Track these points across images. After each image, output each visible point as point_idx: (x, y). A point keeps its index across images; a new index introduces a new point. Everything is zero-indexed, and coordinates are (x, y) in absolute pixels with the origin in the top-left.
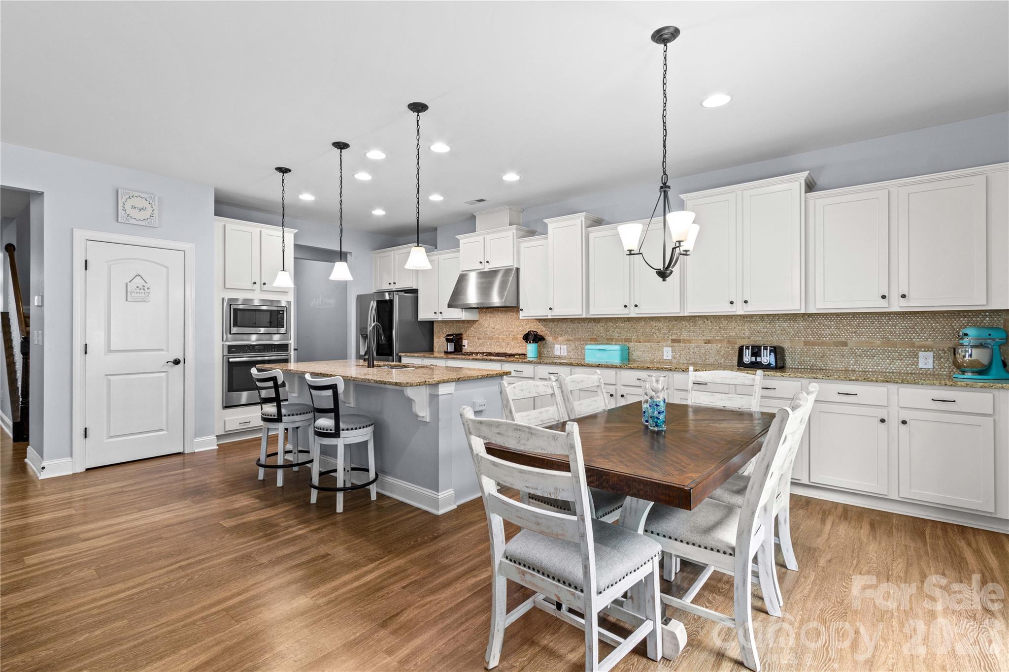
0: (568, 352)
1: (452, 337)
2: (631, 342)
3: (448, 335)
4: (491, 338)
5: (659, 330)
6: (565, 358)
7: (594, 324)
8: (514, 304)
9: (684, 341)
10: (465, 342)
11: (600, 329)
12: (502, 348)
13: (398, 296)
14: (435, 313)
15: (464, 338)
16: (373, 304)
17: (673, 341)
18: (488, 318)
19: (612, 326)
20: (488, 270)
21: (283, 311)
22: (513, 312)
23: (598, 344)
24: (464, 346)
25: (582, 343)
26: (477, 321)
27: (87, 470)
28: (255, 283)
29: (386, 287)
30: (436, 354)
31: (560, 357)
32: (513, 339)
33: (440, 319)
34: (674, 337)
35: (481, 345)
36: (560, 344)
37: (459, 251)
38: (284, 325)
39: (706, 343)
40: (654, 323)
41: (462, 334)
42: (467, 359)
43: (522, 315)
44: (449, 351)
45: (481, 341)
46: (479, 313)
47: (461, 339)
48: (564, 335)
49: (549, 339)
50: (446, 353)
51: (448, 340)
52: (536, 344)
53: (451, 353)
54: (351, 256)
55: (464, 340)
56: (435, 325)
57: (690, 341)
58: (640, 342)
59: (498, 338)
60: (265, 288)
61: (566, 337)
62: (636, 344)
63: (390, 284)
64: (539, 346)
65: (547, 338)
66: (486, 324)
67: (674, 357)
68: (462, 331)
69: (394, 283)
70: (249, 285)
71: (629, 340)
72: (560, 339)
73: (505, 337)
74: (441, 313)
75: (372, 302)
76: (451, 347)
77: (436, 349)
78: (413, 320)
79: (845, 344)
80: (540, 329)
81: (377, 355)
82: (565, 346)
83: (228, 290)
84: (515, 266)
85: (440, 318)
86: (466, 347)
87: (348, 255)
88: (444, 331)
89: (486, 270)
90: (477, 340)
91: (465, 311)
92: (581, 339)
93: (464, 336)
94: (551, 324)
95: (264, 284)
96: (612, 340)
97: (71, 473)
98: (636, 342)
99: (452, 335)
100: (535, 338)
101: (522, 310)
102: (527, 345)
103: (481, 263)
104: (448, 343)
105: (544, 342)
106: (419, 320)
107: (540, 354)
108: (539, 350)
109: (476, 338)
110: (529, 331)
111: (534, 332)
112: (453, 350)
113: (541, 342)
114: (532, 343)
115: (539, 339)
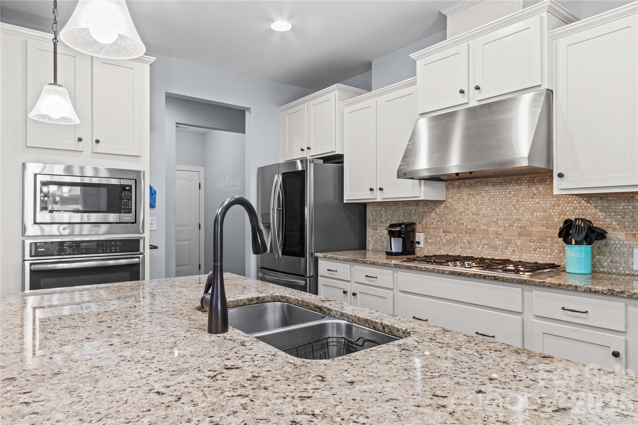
1: (398, 229)
3: (392, 226)
4: (472, 232)
8: (541, 164)
10: (420, 237)
12: (495, 248)
13: (312, 165)
14: (371, 190)
15: (417, 230)
16: (278, 179)
18: (465, 197)
20: (477, 104)
21: (130, 186)
22: (521, 184)
24: (419, 243)
26: (443, 201)
28: (80, 140)
29: (297, 155)
30: (370, 256)
32: (520, 235)
33: (379, 200)
35: (449, 242)
37: (415, 83)
38: (131, 209)
41: (414, 224)
42: (438, 272)
43: (558, 186)
44: (394, 250)
45: (450, 236)
46: (447, 188)
47: (414, 231)
50: (390, 254)
51: (392, 234)
52: (589, 247)
53: (396, 254)
54: (250, 113)
55: (417, 234)
56: (369, 210)
60: (99, 148)
63: (302, 150)
64: (593, 249)
65: (611, 234)
66: (461, 207)
68: (414, 219)
69: (308, 148)
70: (72, 144)
73: (502, 231)
74: (381, 189)
75: (276, 176)
76: (396, 245)
77: (370, 245)
78: (337, 202)
81: (282, 254)
83: (31, 149)
84: (545, 86)
85: (379, 197)
86: (422, 245)
87: (247, 113)
88: (384, 219)
89: (473, 104)
90: (442, 234)
91: (425, 185)
93: (418, 227)
94: (621, 206)
95: (97, 142)
99: (399, 225)
100: (584, 234)
101: (561, 175)
102: (568, 248)
103: (462, 92)
104: (392, 239)
105: (604, 242)
106: (345, 202)
107: (593, 266)
108: (593, 257)
109: (441, 230)
110: (573, 218)
111: (583, 220)
112: (401, 251)
113: (597, 243)
114: (577, 243)
115: (593, 236)
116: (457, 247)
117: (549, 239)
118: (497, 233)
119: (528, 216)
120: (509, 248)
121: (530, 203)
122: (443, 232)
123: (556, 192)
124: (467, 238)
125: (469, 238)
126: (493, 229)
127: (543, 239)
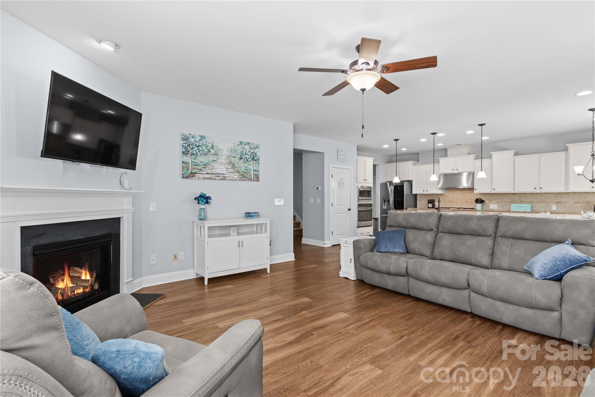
0: (498, 207)
1: (431, 201)
2: (534, 203)
3: (429, 200)
5: (549, 198)
7: (513, 195)
8: (472, 187)
9: (563, 202)
11: (516, 198)
12: (459, 205)
13: (405, 183)
14: (423, 191)
16: (392, 188)
17: (557, 202)
19: (523, 196)
20: (456, 173)
21: (370, 190)
22: (466, 190)
23: (515, 204)
24: (436, 205)
25: (506, 203)
26: (444, 194)
27: (333, 245)
30: (419, 208)
31: (493, 210)
32: (465, 202)
33: (426, 193)
34: (557, 201)
35: (445, 204)
36: (493, 204)
37: (439, 164)
38: (371, 196)
39: (575, 203)
40: (546, 195)
41: (435, 200)
43: (475, 192)
44: (429, 207)
45: (446, 203)
46: (445, 191)
47: (435, 202)
48: (496, 200)
49: (487, 202)
52: (481, 204)
53: (431, 208)
55: (435, 203)
56: (417, 195)
57: (566, 203)
58: (539, 203)
59: (457, 201)
61: (497, 200)
62: (537, 204)
64: (482, 205)
65: (485, 201)
66: (449, 195)
67: (557, 209)
68: (434, 199)
70: (363, 181)
71: (533, 202)
72: (493, 202)
73: (461, 201)
74: (427, 191)
75: (391, 186)
76: (430, 205)
77: (419, 206)
78: (410, 194)
80: (483, 198)
81: (394, 208)
82: (496, 205)
83: (358, 183)
84: (473, 171)
87: (376, 166)
88: (423, 198)
90: (444, 202)
91: (440, 190)
92: (505, 202)
94: (488, 196)
95: (367, 180)
96: (523, 202)
97: (330, 246)
98: (537, 203)
100: (480, 201)
101: (476, 190)
102: (477, 204)
103: (453, 170)
104: (429, 204)
105: (484, 203)
106: (413, 194)
107: (482, 208)
108: (482, 206)
110: (478, 198)
111: (480, 199)
112: (432, 207)
113: (483, 203)
114: (479, 203)
115: (482, 202)
116: (448, 205)
119: (467, 198)
120: (463, 205)
121: (468, 195)
123: (475, 193)
124: (451, 203)
126: (458, 201)
127: (471, 203)
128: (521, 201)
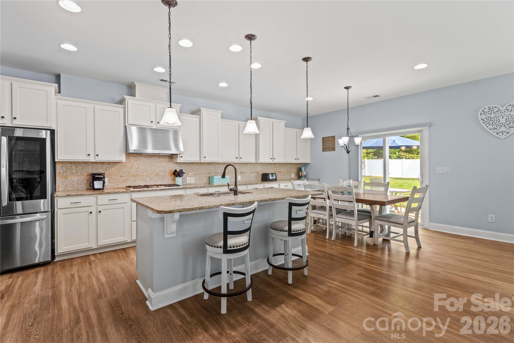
0: (195, 181)
4: (136, 176)
6: (193, 184)
9: (244, 173)
10: (106, 180)
12: (146, 182)
14: (89, 155)
15: (105, 176)
17: (241, 173)
18: (132, 161)
19: (217, 167)
20: (156, 128)
25: (203, 175)
31: (190, 184)
34: (241, 171)
36: (190, 177)
39: (251, 173)
43: (178, 160)
48: (193, 172)
55: (106, 178)
56: (59, 166)
57: (246, 173)
58: (229, 174)
63: (3, 117)
67: (241, 180)
69: (15, 118)
72: (190, 174)
74: (98, 155)
77: (60, 188)
79: (281, 172)
82: (193, 178)
85: (91, 159)
88: (74, 171)
92: (202, 173)
94: (184, 166)
96: (217, 173)
101: (182, 157)
103: (152, 122)
106: (56, 161)
109: (119, 176)
116: (128, 183)
117: (165, 176)
118: (147, 176)
120: (152, 181)
122: (120, 177)
123: (176, 162)
125: (134, 178)
128: (215, 172)
